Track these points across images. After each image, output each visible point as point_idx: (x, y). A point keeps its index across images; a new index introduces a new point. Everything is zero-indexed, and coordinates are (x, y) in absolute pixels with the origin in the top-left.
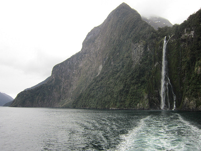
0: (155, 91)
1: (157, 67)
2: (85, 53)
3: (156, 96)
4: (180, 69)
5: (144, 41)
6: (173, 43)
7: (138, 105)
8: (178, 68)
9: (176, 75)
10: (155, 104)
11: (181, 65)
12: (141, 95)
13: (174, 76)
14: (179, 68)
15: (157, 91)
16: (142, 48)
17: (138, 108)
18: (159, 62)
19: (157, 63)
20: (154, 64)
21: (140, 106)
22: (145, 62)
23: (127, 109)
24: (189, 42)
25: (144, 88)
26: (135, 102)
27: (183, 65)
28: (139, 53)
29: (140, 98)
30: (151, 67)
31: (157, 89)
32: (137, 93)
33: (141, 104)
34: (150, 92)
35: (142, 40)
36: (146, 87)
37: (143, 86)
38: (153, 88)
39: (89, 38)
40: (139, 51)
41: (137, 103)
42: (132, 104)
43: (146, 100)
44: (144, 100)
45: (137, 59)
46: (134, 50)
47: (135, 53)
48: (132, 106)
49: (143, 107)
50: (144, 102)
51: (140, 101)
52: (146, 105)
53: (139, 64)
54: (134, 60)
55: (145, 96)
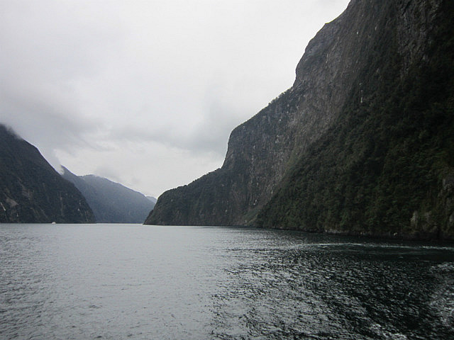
2: (302, 92)
7: (413, 219)
12: (427, 176)
17: (414, 232)
21: (421, 222)
23: (370, 233)
26: (400, 205)
29: (425, 187)
32: (411, 168)
33: (427, 215)
39: (312, 53)
40: (421, 9)
41: (412, 212)
42: (390, 214)
43: (447, 194)
44: (441, 198)
45: (415, 43)
46: (404, 15)
47: (406, 23)
48: (388, 223)
49: (435, 227)
50: (441, 205)
51: (424, 200)
52: (451, 217)
53: (424, 58)
54: (406, 48)
55: (444, 180)
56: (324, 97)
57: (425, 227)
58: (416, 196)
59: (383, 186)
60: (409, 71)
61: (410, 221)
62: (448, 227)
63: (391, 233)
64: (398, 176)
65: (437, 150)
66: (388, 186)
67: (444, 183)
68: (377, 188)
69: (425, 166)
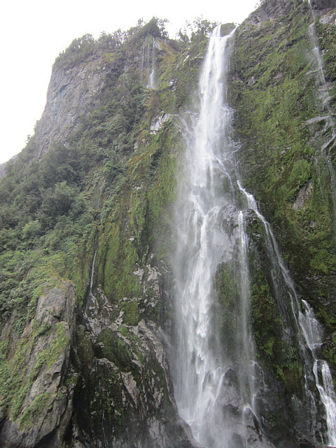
1: (164, 135)
3: (146, 314)
5: (112, 54)
6: (262, 30)
8: (311, 121)
9: (301, 163)
10: (131, 385)
14: (321, 123)
16: (96, 79)
19: (167, 118)
22: (99, 128)
25: (56, 247)
28: (75, 102)
30: (126, 142)
31: (155, 262)
35: (100, 53)
36: (69, 242)
37: (51, 237)
38: (121, 256)
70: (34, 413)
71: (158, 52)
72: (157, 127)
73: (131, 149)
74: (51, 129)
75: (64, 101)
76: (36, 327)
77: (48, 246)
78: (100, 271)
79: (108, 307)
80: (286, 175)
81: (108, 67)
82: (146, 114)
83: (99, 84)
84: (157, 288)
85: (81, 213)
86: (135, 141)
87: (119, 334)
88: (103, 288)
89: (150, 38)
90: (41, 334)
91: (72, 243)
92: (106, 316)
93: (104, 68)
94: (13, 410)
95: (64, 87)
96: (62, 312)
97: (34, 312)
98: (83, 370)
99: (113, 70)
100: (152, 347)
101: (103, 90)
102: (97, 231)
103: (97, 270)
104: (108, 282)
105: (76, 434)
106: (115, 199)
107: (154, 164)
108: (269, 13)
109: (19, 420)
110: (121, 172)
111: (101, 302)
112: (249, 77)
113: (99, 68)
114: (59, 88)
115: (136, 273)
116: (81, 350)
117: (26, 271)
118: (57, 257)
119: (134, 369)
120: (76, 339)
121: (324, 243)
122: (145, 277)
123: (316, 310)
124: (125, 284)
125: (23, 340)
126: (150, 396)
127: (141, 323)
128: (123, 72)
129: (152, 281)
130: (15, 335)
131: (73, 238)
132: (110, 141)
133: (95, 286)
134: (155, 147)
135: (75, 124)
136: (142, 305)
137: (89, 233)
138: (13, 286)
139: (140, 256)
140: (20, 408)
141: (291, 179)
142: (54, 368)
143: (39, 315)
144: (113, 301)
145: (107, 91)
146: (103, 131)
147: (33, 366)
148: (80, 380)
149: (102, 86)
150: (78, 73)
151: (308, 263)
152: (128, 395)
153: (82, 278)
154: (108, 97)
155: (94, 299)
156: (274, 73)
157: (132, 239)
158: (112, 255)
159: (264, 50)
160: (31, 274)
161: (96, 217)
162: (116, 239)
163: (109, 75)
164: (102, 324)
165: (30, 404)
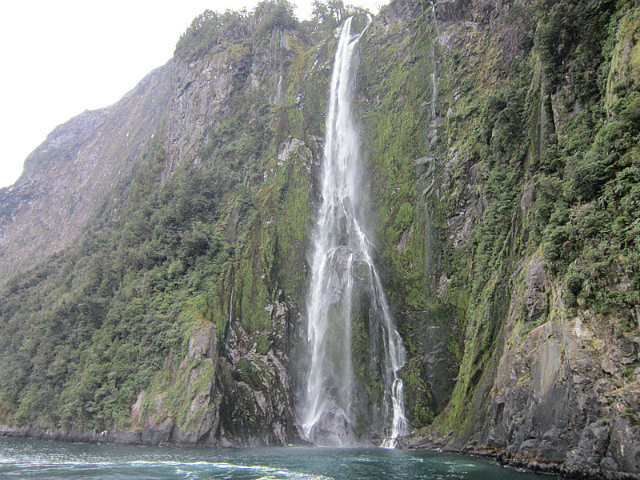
0: (270, 308)
1: (290, 167)
2: (28, 197)
3: (275, 345)
4: (432, 168)
5: (239, 47)
6: (389, 37)
7: (137, 406)
8: (419, 161)
9: (406, 207)
10: (261, 401)
11: (439, 141)
12: (169, 333)
13: (397, 211)
14: (427, 165)
15: (281, 311)
16: (223, 80)
17: (134, 429)
18: (304, 138)
19: (294, 145)
20: (279, 149)
21: (148, 410)
22: (229, 147)
23: (63, 431)
24: (490, 8)
25: (198, 288)
26: (119, 381)
27: (454, 140)
28: (203, 107)
29: (163, 350)
30: (256, 170)
31: (282, 299)
32: (147, 317)
33: (159, 398)
34: (238, 315)
35: (225, 43)
36: (209, 282)
37: (193, 277)
38: (255, 292)
40: (204, 95)
41: (137, 391)
42: (102, 397)
43: (194, 364)
44: (184, 369)
45: (188, 139)
46: (181, 98)
47: (181, 110)
48: (95, 412)
49: (169, 420)
50: (183, 382)
51: (159, 372)
52: (194, 402)
53: (196, 162)
54: (175, 144)
55: (192, 341)
56: (63, 211)
57: (152, 420)
58: (149, 365)
59: (99, 347)
60: (174, 176)
61: (130, 409)
62: (188, 420)
63: (97, 431)
64: (125, 329)
65: (191, 293)
66: (108, 346)
67: (191, 346)
68: (90, 350)
69: (169, 316)
70: (195, 421)
71: (286, 53)
72: (284, 156)
73: (261, 178)
74: (180, 135)
75: (190, 102)
76: (190, 362)
77: (192, 286)
78: (237, 306)
79: (245, 338)
80: (393, 217)
81: (234, 66)
82: (274, 140)
83: (227, 88)
84: (283, 322)
85: (217, 251)
86: (264, 170)
87: (253, 363)
88: (240, 321)
89: (277, 32)
90: (194, 368)
91: (211, 283)
92: (243, 346)
93: (231, 68)
94: (180, 420)
95: (189, 84)
96: (207, 351)
97: (187, 350)
98: (226, 391)
99: (240, 70)
100: (277, 372)
101: (231, 94)
102: (233, 268)
103: (234, 306)
104: (244, 315)
105: (223, 433)
106: (248, 235)
107: (281, 198)
108: (398, 14)
109: (185, 427)
110: (252, 205)
111: (239, 335)
112: (374, 95)
113: (225, 66)
114: (184, 85)
115: (266, 308)
116: (224, 377)
117: (176, 314)
118: (200, 298)
119: (264, 389)
120: (219, 369)
121: (417, 283)
122: (274, 312)
123: (404, 340)
124: (258, 318)
125: (181, 371)
126: (275, 407)
127: (271, 353)
128: (252, 71)
129: (280, 316)
130: (174, 367)
131: (213, 278)
132: (241, 163)
133: (234, 320)
134: (283, 180)
135: (205, 135)
136: (271, 338)
137: (226, 272)
138: (168, 328)
139: (270, 293)
140: (185, 418)
141: (397, 221)
142: (205, 391)
143: (191, 353)
144: (249, 332)
145: (236, 95)
146: (234, 151)
147: (190, 390)
148: (223, 398)
149: (230, 91)
150: (203, 69)
151: (404, 300)
152: (259, 408)
153: (223, 314)
154: (237, 103)
155: (233, 333)
156: (396, 96)
157: (263, 277)
158: (247, 290)
159: (390, 63)
160: (181, 317)
161: (231, 253)
162: (250, 275)
163: (236, 76)
164: (241, 354)
165: (191, 416)
